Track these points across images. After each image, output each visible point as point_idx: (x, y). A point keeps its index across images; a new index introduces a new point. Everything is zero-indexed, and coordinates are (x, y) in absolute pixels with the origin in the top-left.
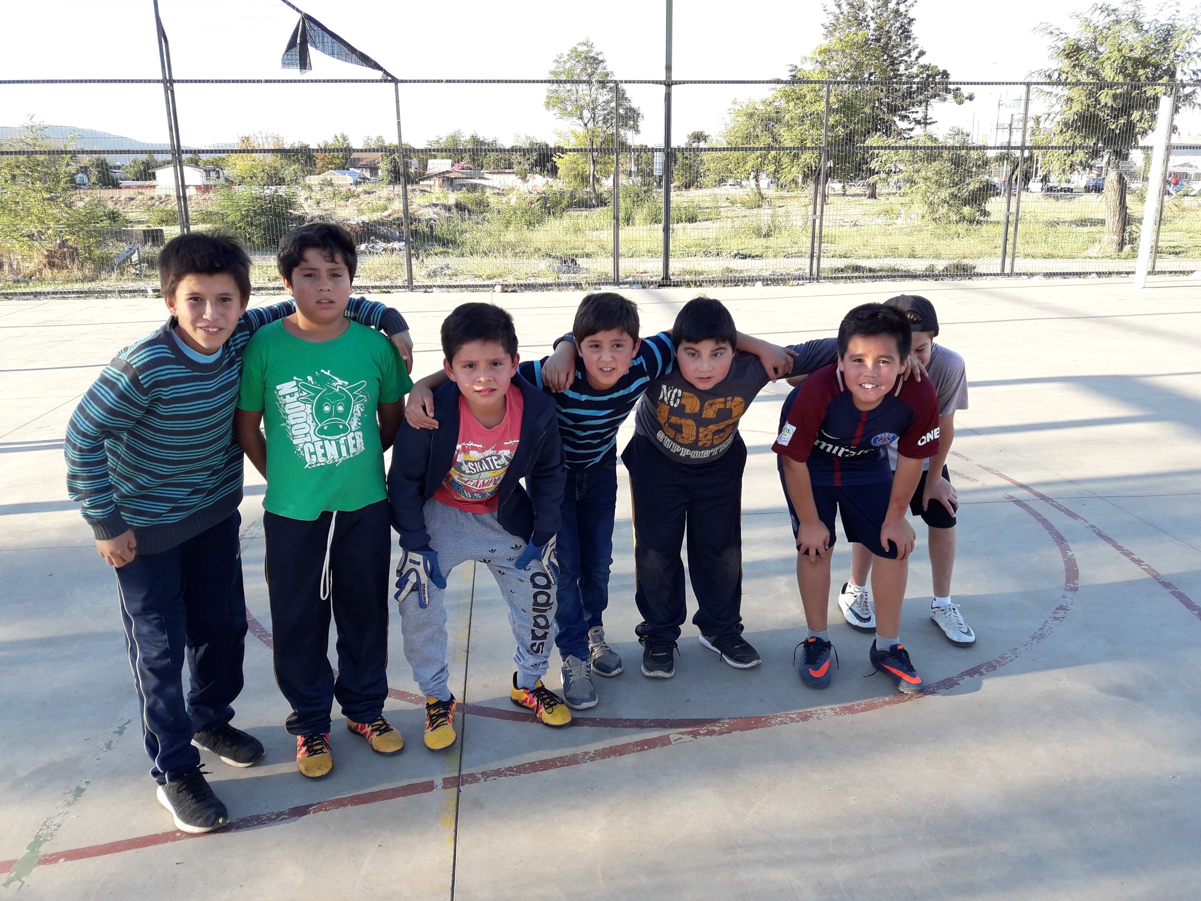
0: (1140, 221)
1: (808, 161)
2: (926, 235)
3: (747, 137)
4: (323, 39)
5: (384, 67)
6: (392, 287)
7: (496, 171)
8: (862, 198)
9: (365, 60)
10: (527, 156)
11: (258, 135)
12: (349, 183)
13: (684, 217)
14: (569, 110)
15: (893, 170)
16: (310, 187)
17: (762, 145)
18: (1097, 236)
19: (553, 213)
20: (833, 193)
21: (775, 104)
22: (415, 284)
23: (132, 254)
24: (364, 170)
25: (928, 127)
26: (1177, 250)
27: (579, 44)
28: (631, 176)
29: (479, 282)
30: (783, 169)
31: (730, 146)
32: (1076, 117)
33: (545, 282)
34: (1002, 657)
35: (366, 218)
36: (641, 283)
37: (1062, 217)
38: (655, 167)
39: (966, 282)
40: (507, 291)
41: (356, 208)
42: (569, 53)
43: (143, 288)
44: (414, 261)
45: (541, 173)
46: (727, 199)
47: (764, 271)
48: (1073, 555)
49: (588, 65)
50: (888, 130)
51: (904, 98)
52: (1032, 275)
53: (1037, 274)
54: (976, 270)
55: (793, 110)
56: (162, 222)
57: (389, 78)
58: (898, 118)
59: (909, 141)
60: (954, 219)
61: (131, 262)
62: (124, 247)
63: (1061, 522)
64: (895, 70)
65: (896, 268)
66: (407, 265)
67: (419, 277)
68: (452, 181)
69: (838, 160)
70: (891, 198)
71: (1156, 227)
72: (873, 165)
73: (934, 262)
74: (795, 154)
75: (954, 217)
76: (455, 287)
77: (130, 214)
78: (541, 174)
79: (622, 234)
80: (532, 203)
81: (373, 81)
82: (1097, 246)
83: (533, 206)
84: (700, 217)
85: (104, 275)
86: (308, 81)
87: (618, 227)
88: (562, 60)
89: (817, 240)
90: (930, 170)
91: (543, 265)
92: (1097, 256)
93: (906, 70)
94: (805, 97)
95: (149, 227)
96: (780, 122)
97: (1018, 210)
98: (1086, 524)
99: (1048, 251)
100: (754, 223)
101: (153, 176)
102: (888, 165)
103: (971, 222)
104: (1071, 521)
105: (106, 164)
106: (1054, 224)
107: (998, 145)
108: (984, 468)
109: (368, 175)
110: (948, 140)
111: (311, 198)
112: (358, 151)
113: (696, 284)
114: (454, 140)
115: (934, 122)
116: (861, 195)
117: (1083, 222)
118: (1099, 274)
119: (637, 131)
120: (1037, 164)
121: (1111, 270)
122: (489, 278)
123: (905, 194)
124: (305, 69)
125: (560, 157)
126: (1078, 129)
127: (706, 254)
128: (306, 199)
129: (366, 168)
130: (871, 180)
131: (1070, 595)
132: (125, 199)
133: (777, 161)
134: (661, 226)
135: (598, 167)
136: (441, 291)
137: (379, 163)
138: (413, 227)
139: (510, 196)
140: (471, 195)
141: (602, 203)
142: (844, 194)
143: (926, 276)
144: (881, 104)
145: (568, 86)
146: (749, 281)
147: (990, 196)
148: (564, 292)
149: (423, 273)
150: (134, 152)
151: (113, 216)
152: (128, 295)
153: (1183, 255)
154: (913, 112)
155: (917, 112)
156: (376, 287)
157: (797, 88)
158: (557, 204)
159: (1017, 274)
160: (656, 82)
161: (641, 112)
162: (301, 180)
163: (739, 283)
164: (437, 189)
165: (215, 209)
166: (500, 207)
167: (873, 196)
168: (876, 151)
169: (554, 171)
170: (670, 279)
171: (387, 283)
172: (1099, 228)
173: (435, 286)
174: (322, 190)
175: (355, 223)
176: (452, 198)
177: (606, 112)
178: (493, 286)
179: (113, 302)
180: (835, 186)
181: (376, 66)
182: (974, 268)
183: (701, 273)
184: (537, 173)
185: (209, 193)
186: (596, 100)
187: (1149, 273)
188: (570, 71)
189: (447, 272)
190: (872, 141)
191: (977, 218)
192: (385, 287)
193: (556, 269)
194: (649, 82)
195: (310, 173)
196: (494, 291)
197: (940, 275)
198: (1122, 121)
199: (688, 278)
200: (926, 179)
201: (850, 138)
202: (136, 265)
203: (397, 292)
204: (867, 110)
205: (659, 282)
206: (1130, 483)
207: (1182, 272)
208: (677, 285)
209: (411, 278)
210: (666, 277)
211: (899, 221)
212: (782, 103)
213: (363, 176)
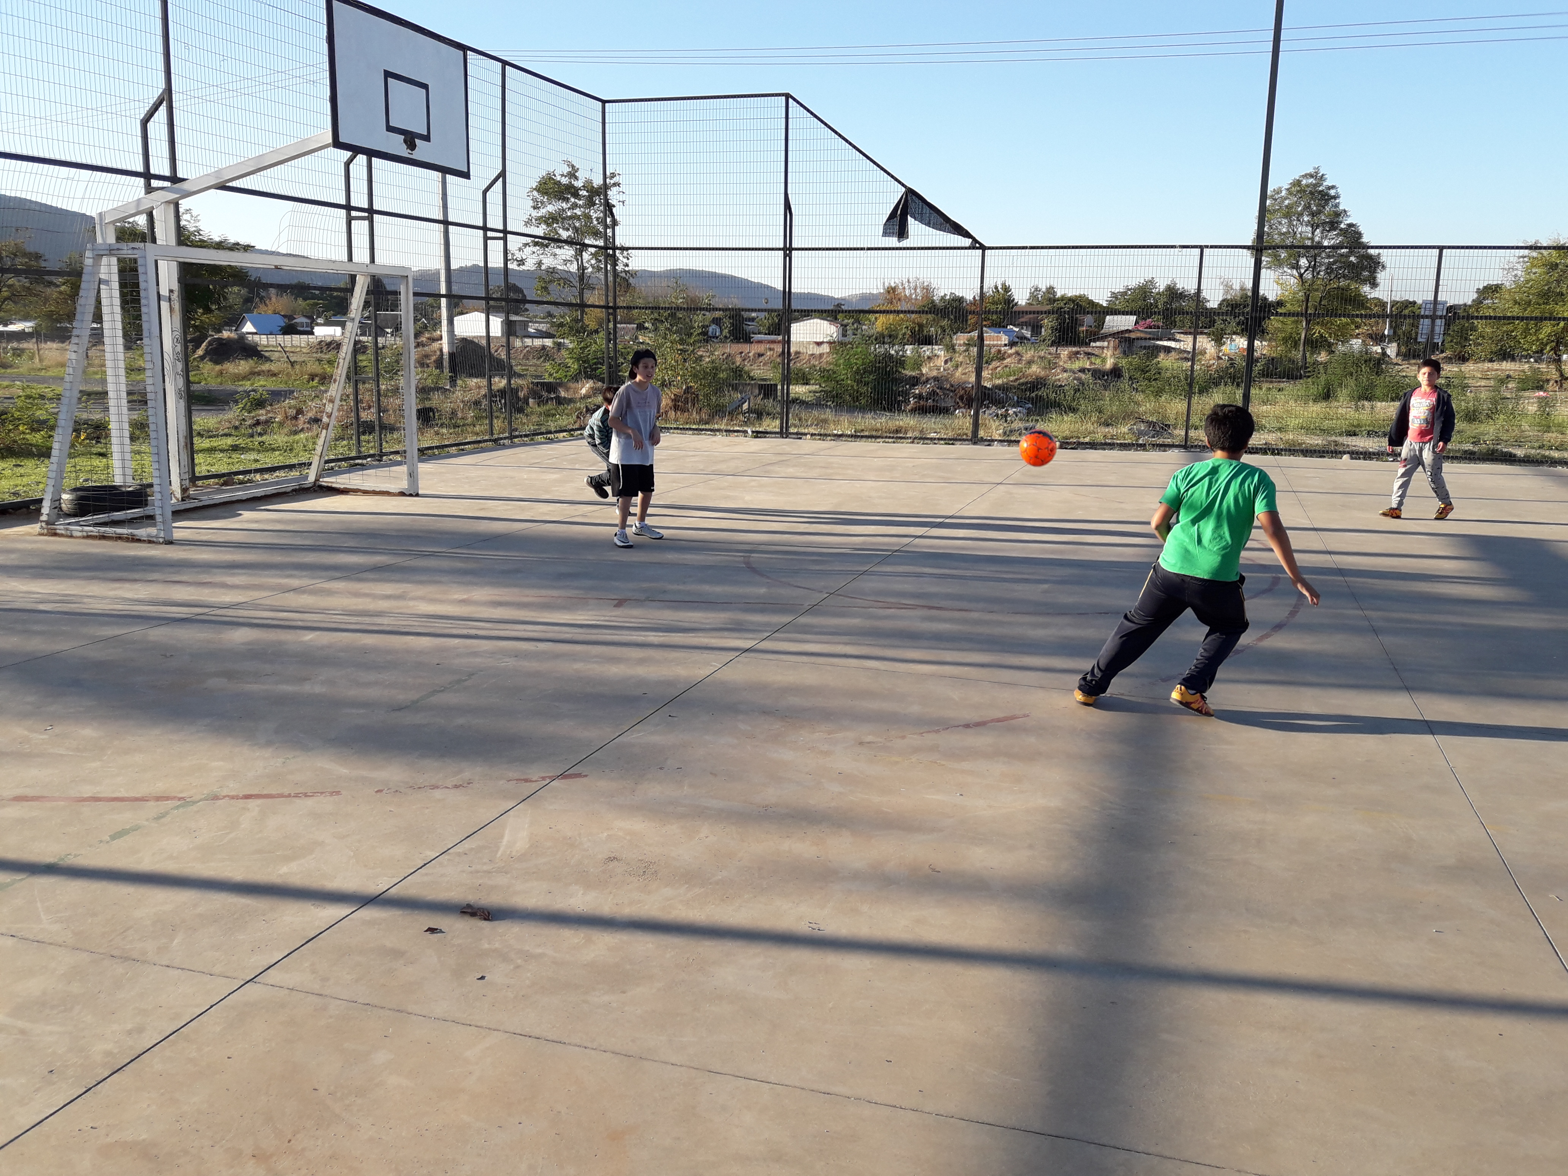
4: (922, 211)
5: (974, 235)
6: (956, 440)
7: (1192, 331)
9: (958, 229)
10: (1236, 313)
12: (1003, 343)
14: (1281, 257)
22: (981, 438)
23: (743, 404)
24: (1025, 328)
27: (1304, 176)
38: (1420, 332)
40: (1066, 448)
42: (1289, 187)
43: (746, 430)
45: (1245, 333)
49: (1313, 202)
57: (977, 245)
61: (741, 410)
62: (737, 397)
68: (1131, 343)
77: (754, 370)
81: (962, 248)
85: (717, 418)
86: (904, 249)
111: (951, 361)
112: (1021, 306)
114: (1144, 292)
124: (903, 237)
129: (1027, 325)
132: (754, 355)
136: (1003, 446)
137: (1043, 320)
152: (733, 434)
162: (947, 339)
164: (1108, 352)
171: (955, 436)
174: (966, 351)
175: (970, 386)
177: (1332, 260)
181: (967, 234)
184: (1237, 334)
185: (842, 350)
195: (960, 330)
202: (745, 413)
203: (961, 444)
213: (1021, 335)
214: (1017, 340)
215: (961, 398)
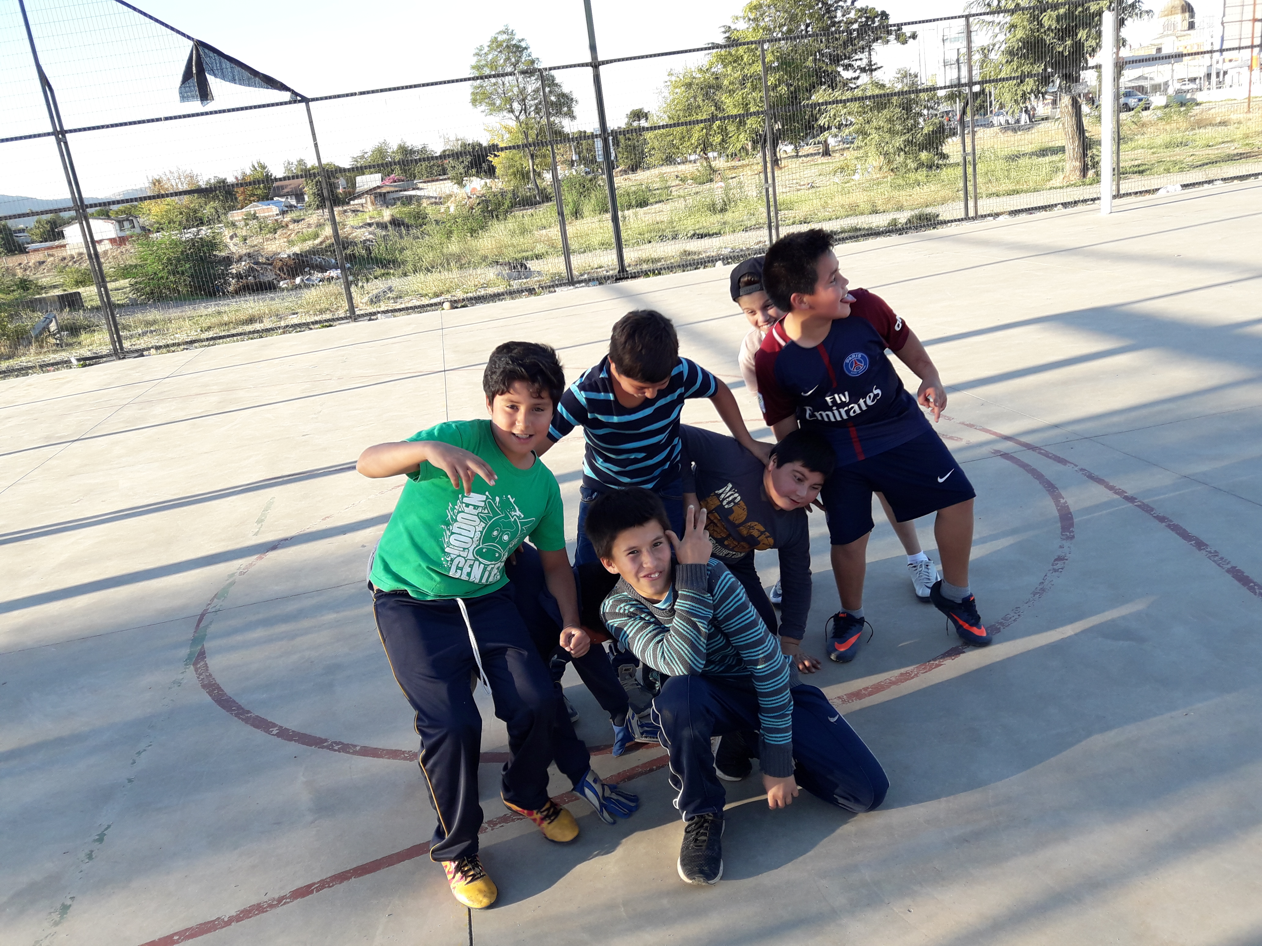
0: (1099, 143)
1: (754, 126)
2: (885, 188)
3: (689, 109)
4: (221, 66)
5: (292, 88)
6: (333, 320)
7: (430, 179)
8: (816, 157)
9: (270, 82)
10: (461, 160)
11: (169, 175)
12: (275, 213)
13: (634, 203)
14: (497, 105)
15: (844, 123)
16: (233, 224)
17: (704, 117)
18: (1060, 165)
19: (497, 216)
20: (785, 156)
21: (713, 70)
22: (358, 313)
23: (48, 324)
24: (289, 197)
25: (874, 73)
26: (1141, 169)
27: (498, 33)
28: (573, 165)
29: (425, 301)
30: (730, 137)
31: (672, 122)
32: (1020, 44)
33: (496, 291)
34: (1005, 618)
35: (297, 249)
36: (597, 279)
37: (1023, 149)
38: (597, 153)
39: (932, 232)
40: (457, 308)
41: (285, 240)
42: (489, 44)
43: (66, 359)
44: (353, 289)
45: (478, 174)
46: (677, 177)
47: (723, 249)
48: (1066, 502)
49: (511, 54)
50: (833, 82)
51: (845, 45)
52: (997, 215)
53: (1001, 214)
54: (940, 218)
55: (732, 74)
56: (78, 283)
57: (298, 98)
58: (842, 68)
59: (856, 90)
60: (913, 167)
61: (49, 331)
62: (39, 316)
63: (1050, 469)
64: (832, 18)
65: (858, 227)
66: (346, 294)
67: (361, 305)
68: (385, 196)
69: (788, 120)
70: (846, 153)
71: (1115, 148)
72: (822, 121)
73: (897, 215)
74: (741, 120)
75: (912, 165)
76: (400, 310)
77: (44, 280)
78: (478, 176)
79: (570, 230)
80: (473, 209)
81: (281, 104)
82: (1061, 176)
83: (474, 211)
84: (651, 200)
85: (21, 350)
86: (211, 113)
87: (564, 224)
88: (483, 52)
89: (772, 209)
90: (880, 119)
91: (491, 274)
92: (1061, 185)
93: (843, 15)
94: (742, 59)
95: (65, 290)
96: (721, 88)
97: (974, 149)
98: (1076, 469)
99: (1012, 187)
100: (708, 200)
101: (61, 235)
102: (838, 119)
103: (930, 167)
104: (1060, 467)
105: (10, 230)
106: (1014, 158)
107: (948, 84)
108: (967, 425)
109: (293, 202)
110: (896, 85)
111: (236, 236)
112: (280, 179)
113: (654, 273)
114: (381, 153)
115: (879, 68)
116: (815, 154)
117: (1043, 152)
118: (1065, 205)
119: (573, 117)
120: (990, 98)
121: (1077, 199)
122: (436, 295)
123: (859, 148)
124: (207, 100)
125: (495, 156)
126: (1024, 56)
127: (662, 238)
128: (231, 238)
129: (291, 195)
130: (821, 138)
131: (1066, 544)
132: (34, 264)
133: (723, 131)
134: (609, 216)
135: (537, 161)
136: (387, 317)
137: (304, 188)
138: (348, 252)
139: (449, 204)
140: (406, 209)
141: (547, 198)
142: (797, 155)
143: (889, 231)
144: (823, 55)
145: (493, 80)
146: (709, 262)
147: (947, 137)
148: (517, 300)
149: (366, 299)
150: (37, 214)
151: (24, 285)
152: (51, 368)
153: (1148, 172)
154: (856, 60)
155: (861, 59)
156: (316, 322)
157: (733, 51)
158: (499, 204)
159: (982, 216)
160: (582, 65)
161: (574, 97)
162: (222, 217)
163: (699, 266)
164: (370, 207)
165: (133, 262)
166: (439, 217)
167: (827, 153)
168: (823, 107)
169: (491, 172)
170: (627, 271)
171: (328, 316)
172: (1060, 156)
173: (379, 312)
174: (247, 225)
175: (286, 256)
176: (387, 214)
177: (536, 101)
178: (441, 304)
179: (35, 378)
180: (785, 149)
181: (283, 87)
182: (938, 216)
183: (659, 260)
184: (474, 175)
185: (125, 244)
186: (525, 89)
187: (1115, 197)
188: (493, 64)
189: (390, 295)
190: (820, 96)
191: (936, 162)
192: (326, 321)
193: (506, 276)
194: (575, 66)
195: (233, 208)
196: (443, 309)
197: (903, 229)
198: (1069, 43)
199: (645, 267)
200: (878, 129)
201: (794, 97)
202: (55, 335)
203: (340, 324)
204: (809, 63)
205: (616, 276)
206: (1115, 419)
207: (1148, 192)
208: (634, 276)
209: (352, 308)
210: (622, 269)
211: (857, 177)
212: (719, 68)
213: (288, 205)
214: (286, 209)
215: (281, 269)
